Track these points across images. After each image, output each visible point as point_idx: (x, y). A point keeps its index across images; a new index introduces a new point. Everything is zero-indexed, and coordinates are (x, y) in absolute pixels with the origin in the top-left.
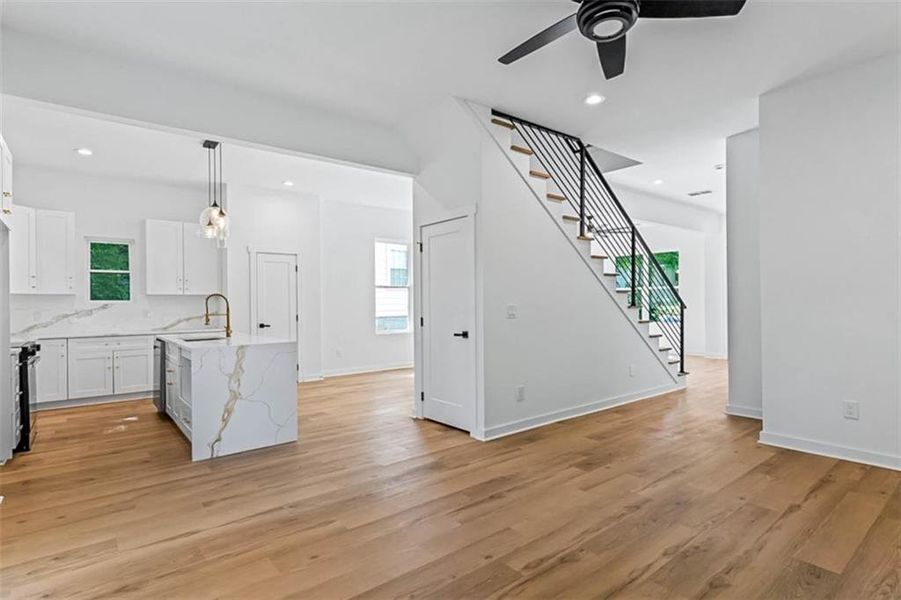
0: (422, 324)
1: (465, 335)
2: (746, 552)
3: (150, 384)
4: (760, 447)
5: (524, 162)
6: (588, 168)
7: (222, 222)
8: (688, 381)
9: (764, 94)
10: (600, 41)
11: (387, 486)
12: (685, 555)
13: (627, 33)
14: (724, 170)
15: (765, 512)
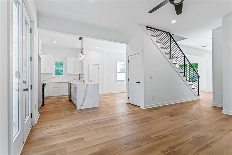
0: (128, 80)
1: (139, 82)
2: (217, 139)
3: (67, 94)
4: (222, 114)
5: (155, 39)
6: (172, 40)
7: (83, 56)
8: (200, 97)
9: (224, 17)
10: (175, 5)
11: (120, 117)
12: (199, 138)
13: (183, 2)
14: (212, 39)
15: (223, 130)
